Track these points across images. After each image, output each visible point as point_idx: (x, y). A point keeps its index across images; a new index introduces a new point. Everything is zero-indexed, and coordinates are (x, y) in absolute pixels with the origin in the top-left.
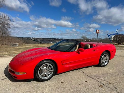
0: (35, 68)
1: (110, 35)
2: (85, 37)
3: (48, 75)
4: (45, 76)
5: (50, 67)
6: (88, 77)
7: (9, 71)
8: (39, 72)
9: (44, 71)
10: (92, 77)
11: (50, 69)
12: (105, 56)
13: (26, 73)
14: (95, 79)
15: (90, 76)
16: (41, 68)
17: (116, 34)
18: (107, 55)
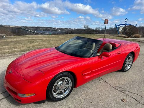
0: (48, 86)
1: (118, 25)
2: (87, 27)
3: (65, 91)
4: (61, 93)
5: (67, 81)
6: (115, 90)
7: (6, 89)
8: (53, 89)
9: (60, 88)
10: (119, 89)
11: (67, 84)
12: (129, 58)
13: (35, 94)
14: (123, 93)
15: (115, 87)
16: (56, 84)
17: (125, 24)
18: (132, 58)
